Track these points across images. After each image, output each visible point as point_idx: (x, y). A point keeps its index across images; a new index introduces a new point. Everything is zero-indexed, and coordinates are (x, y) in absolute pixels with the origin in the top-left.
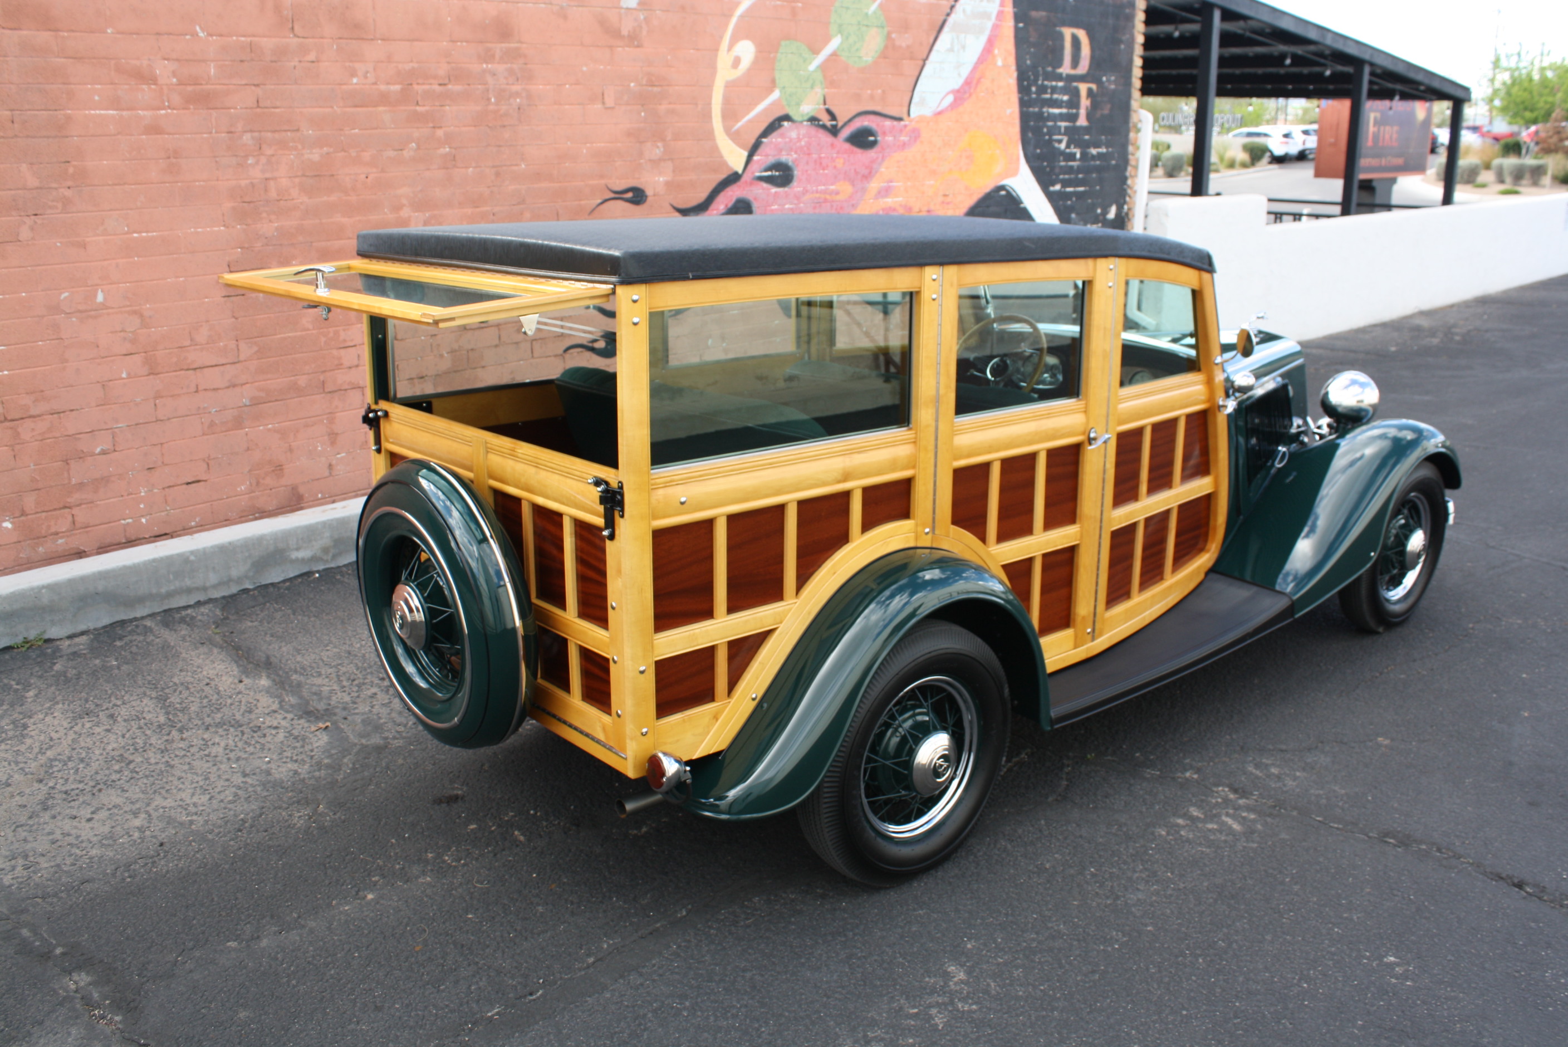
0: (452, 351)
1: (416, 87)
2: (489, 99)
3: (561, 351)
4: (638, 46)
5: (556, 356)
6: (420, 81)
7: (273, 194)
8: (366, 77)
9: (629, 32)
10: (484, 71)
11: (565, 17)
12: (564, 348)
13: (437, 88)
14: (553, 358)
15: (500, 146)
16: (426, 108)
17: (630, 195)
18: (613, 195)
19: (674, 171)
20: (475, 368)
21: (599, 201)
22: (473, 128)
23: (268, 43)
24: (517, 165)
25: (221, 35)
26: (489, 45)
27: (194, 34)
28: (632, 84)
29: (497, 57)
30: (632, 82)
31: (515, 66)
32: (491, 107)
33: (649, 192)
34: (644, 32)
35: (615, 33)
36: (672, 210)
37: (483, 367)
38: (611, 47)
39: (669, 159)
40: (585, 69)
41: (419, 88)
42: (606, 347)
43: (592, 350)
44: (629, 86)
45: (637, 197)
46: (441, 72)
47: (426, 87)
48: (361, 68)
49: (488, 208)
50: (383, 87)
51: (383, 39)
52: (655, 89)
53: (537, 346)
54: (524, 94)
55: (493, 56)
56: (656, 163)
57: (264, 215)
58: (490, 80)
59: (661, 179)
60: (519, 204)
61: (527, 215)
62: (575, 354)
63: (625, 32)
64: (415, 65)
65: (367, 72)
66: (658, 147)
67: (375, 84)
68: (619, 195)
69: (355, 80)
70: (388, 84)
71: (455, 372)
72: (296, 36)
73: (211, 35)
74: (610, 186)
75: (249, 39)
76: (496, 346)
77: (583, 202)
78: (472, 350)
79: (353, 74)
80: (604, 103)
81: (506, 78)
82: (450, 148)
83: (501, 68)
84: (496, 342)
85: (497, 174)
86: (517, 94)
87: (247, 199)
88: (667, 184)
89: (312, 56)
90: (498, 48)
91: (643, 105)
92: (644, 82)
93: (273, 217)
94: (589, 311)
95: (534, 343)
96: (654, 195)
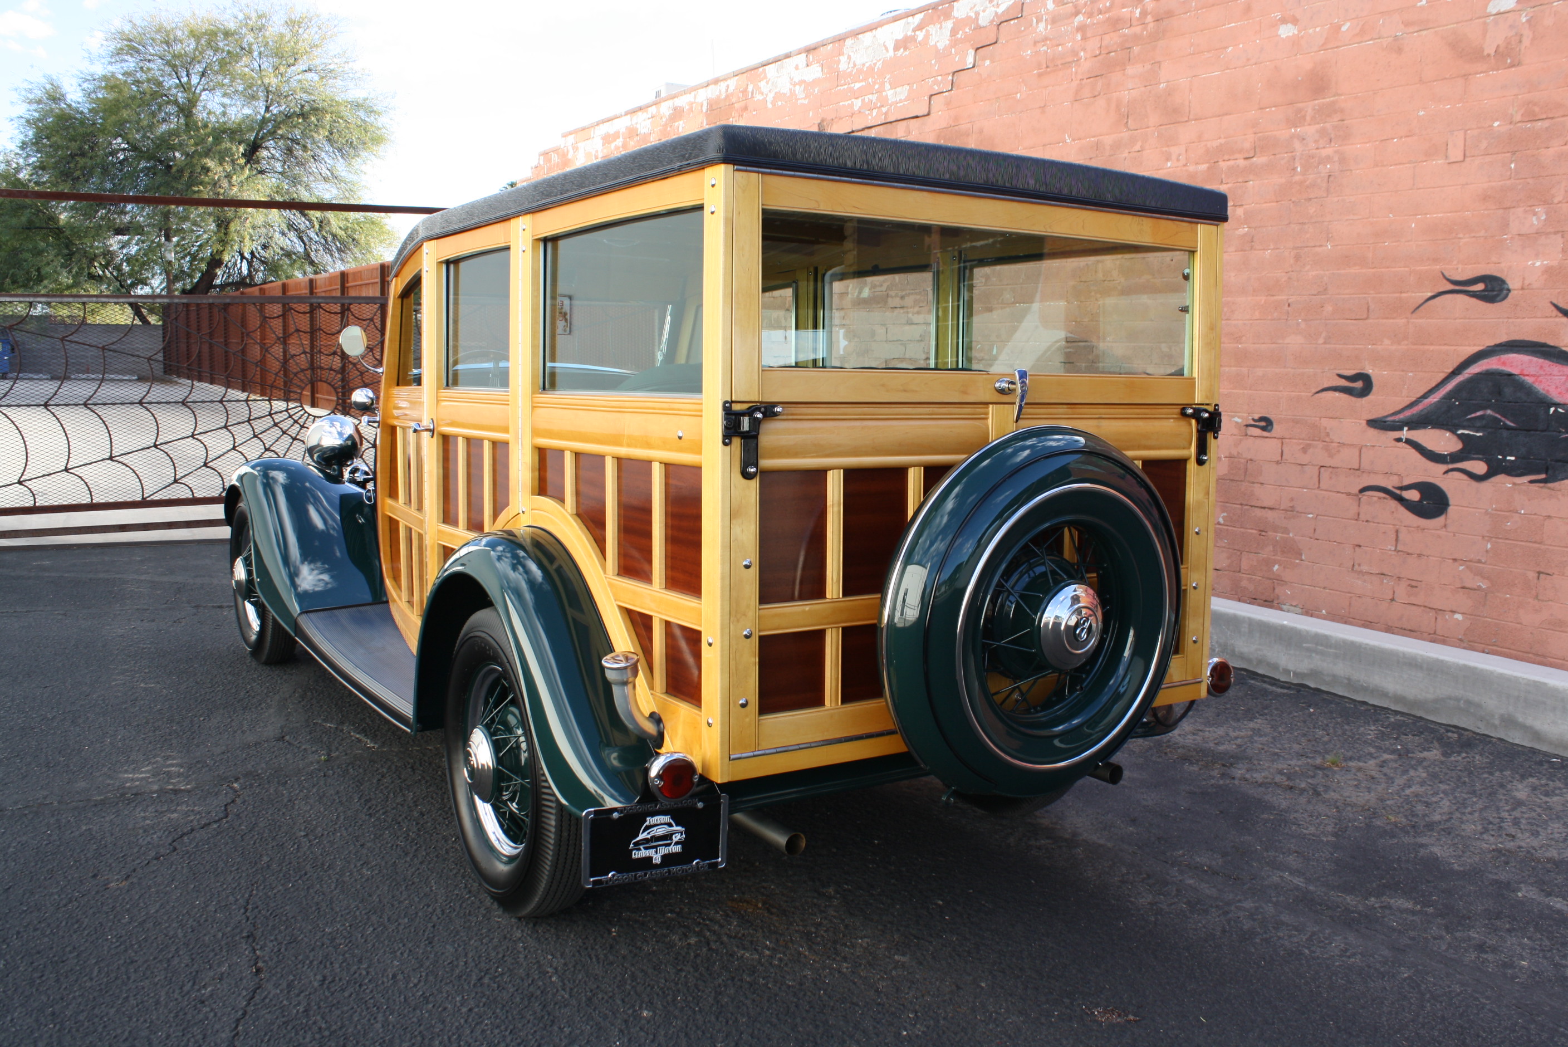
0: (1230, 457)
1: (1221, 164)
2: (1294, 169)
3: (1356, 491)
4: (1512, 66)
5: (1349, 494)
6: (1226, 157)
7: (1100, 276)
8: (1178, 160)
9: (1498, 46)
10: (1293, 137)
11: (1400, 50)
12: (1361, 487)
13: (1242, 163)
14: (1344, 495)
15: (1303, 224)
16: (1230, 185)
17: (1480, 287)
18: (1451, 287)
19: (1563, 250)
20: (1253, 483)
21: (1430, 294)
22: (1275, 204)
23: (1108, 140)
24: (1321, 246)
25: (1080, 139)
26: (1300, 105)
27: (1064, 141)
28: (1496, 124)
29: (1308, 118)
30: (1497, 120)
31: (1328, 125)
32: (1297, 178)
33: (1512, 284)
34: (1526, 42)
35: (1477, 55)
36: (1555, 312)
37: (1262, 484)
38: (1466, 76)
39: (1556, 233)
40: (1421, 113)
41: (1223, 165)
42: (1421, 501)
43: (1400, 500)
44: (1491, 126)
45: (1493, 290)
46: (1247, 145)
47: (1231, 163)
48: (1174, 150)
49: (1284, 297)
50: (1191, 168)
51: (1196, 120)
52: (1540, 124)
53: (1325, 474)
54: (1336, 159)
55: (1304, 117)
56: (1530, 239)
57: (1093, 294)
58: (1297, 145)
59: (1538, 264)
60: (1319, 293)
61: (1329, 308)
62: (1375, 499)
63: (1490, 49)
64: (1222, 141)
65: (1179, 155)
66: (1535, 214)
67: (1185, 165)
68: (1460, 287)
69: (1169, 164)
70: (1197, 164)
71: (1232, 480)
72: (1129, 129)
73: (1074, 140)
74: (1447, 274)
75: (1096, 139)
76: (1278, 463)
77: (1403, 295)
78: (1251, 460)
79: (1168, 160)
80: (1447, 157)
81: (1316, 141)
82: (1249, 227)
83: (1310, 130)
84: (1279, 458)
85: (1297, 258)
86: (1328, 159)
87: (1083, 279)
88: (1548, 271)
89: (1137, 147)
90: (1309, 107)
91: (1514, 153)
92: (1518, 117)
93: (1098, 296)
94: (1400, 444)
95: (1322, 469)
96: (1522, 289)
